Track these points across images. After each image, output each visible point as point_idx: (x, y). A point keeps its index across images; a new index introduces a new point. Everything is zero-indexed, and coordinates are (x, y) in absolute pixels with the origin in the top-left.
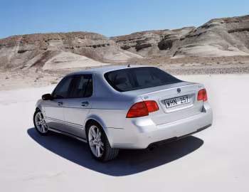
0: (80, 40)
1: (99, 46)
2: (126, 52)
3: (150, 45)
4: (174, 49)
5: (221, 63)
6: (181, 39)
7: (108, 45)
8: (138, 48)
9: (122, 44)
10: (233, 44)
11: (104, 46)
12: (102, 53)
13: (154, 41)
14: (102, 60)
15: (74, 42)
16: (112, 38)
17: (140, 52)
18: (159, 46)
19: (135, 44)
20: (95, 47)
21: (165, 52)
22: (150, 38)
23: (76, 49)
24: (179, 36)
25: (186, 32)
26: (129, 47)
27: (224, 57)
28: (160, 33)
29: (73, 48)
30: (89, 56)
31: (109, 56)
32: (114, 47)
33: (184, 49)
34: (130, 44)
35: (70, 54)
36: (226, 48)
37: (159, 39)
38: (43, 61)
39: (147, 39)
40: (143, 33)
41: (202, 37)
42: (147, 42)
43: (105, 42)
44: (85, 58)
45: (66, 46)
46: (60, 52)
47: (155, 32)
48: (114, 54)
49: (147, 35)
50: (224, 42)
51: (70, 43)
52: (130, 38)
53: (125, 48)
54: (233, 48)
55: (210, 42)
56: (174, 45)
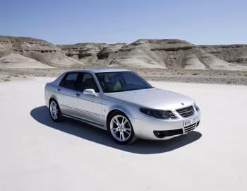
0: (29, 45)
1: (46, 51)
2: (70, 58)
3: (90, 55)
4: (110, 59)
5: (148, 73)
6: (116, 52)
7: (55, 51)
8: (81, 56)
9: (67, 52)
10: (154, 59)
11: (51, 51)
12: (49, 58)
13: (94, 52)
14: (48, 64)
15: (23, 46)
16: (58, 46)
17: (82, 59)
18: (97, 56)
19: (78, 53)
20: (42, 52)
21: (102, 61)
22: (91, 49)
23: (24, 52)
24: (114, 50)
25: (119, 47)
26: (73, 55)
27: (149, 69)
28: (99, 45)
29: (22, 51)
30: (37, 59)
31: (55, 61)
32: (60, 53)
33: (117, 60)
34: (74, 53)
35: (18, 55)
36: (149, 62)
37: (98, 51)
39: (88, 50)
40: (84, 44)
41: (132, 52)
42: (88, 52)
43: (52, 49)
44: (33, 60)
45: (15, 48)
46: (9, 53)
47: (95, 45)
48: (60, 59)
49: (88, 46)
50: (147, 57)
51: (19, 46)
52: (74, 47)
53: (69, 55)
54: (154, 62)
55: (138, 56)
56: (110, 56)
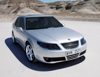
0: (33, 3)
1: (41, 6)
2: (52, 9)
3: (62, 7)
4: (72, 9)
5: (91, 17)
6: (75, 6)
7: (45, 6)
8: (57, 8)
9: (50, 6)
10: (97, 9)
11: (43, 6)
12: (42, 9)
13: (64, 6)
14: (41, 12)
15: (31, 4)
16: (46, 3)
17: (58, 10)
18: (65, 8)
19: (56, 6)
20: (39, 6)
21: (68, 11)
23: (31, 7)
24: (74, 4)
25: (77, 3)
26: (53, 8)
27: (92, 14)
28: (67, 2)
29: (30, 7)
30: (36, 10)
31: (45, 11)
32: (47, 7)
33: (76, 10)
34: (54, 6)
35: (28, 9)
36: (94, 10)
37: (66, 5)
38: (17, 11)
39: (61, 5)
41: (84, 5)
42: (61, 6)
43: (43, 5)
44: (34, 11)
45: (27, 5)
46: (24, 8)
47: (64, 2)
48: (47, 10)
49: (61, 3)
50: (93, 7)
51: (29, 4)
52: (54, 4)
53: (52, 8)
54: (97, 10)
55: (87, 7)
56: (72, 8)
